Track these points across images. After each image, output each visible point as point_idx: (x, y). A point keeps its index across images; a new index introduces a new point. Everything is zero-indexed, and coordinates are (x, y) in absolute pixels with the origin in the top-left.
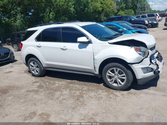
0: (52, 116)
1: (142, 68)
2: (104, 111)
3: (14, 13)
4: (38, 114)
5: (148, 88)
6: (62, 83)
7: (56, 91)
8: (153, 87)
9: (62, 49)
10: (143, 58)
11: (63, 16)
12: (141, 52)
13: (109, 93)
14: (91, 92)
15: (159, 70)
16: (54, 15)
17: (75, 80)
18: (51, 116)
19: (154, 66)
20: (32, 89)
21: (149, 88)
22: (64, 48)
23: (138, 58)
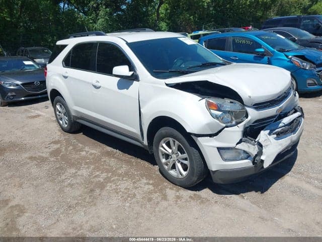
0: (27, 215)
1: (219, 149)
2: (114, 226)
3: (95, 5)
4: (10, 204)
5: (243, 193)
6: (93, 151)
7: (72, 165)
8: (256, 191)
9: (95, 87)
10: (224, 125)
11: (185, 13)
12: (220, 113)
13: (157, 188)
14: (126, 180)
15: (263, 158)
16: (169, 11)
17: (118, 150)
18: (25, 214)
19: (249, 147)
20: (41, 154)
21: (244, 195)
22: (98, 85)
23: (209, 125)
